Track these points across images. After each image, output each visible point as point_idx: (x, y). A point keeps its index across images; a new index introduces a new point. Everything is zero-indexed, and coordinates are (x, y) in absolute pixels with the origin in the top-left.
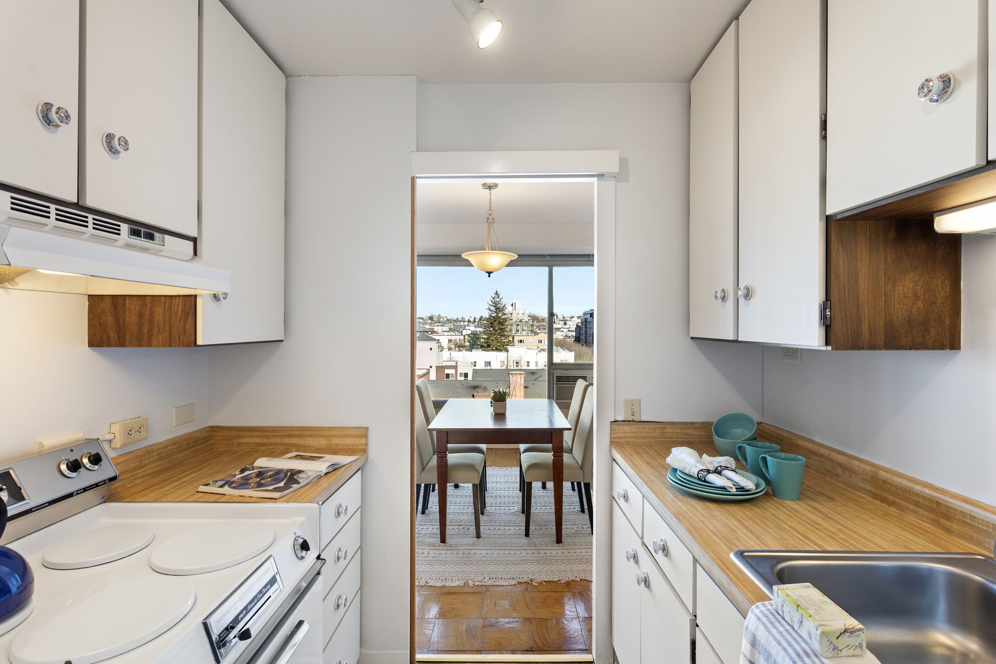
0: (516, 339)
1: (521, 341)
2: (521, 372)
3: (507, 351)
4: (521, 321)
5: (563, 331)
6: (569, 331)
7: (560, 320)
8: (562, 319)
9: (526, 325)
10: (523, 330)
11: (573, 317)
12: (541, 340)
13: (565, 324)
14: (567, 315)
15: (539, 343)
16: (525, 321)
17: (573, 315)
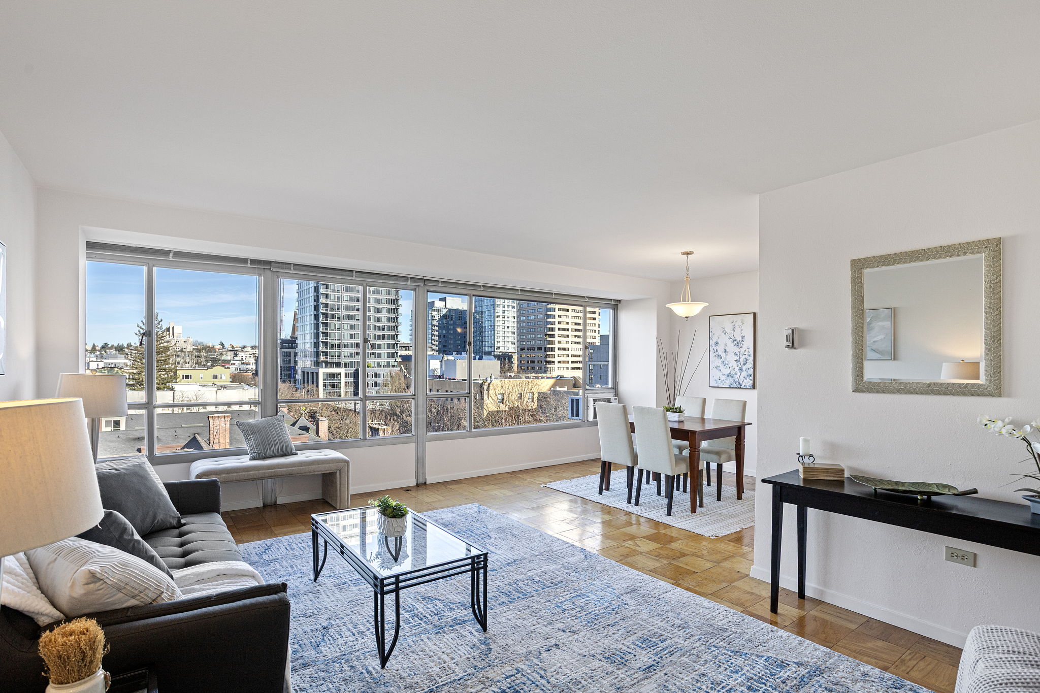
0: (180, 373)
1: (187, 377)
2: (226, 415)
3: (172, 389)
4: (182, 351)
5: (234, 364)
6: (243, 363)
7: (228, 351)
8: (231, 349)
9: (190, 356)
10: (186, 363)
11: (244, 347)
12: (217, 376)
13: (236, 355)
14: (238, 344)
15: (214, 378)
16: (188, 350)
17: (246, 345)
